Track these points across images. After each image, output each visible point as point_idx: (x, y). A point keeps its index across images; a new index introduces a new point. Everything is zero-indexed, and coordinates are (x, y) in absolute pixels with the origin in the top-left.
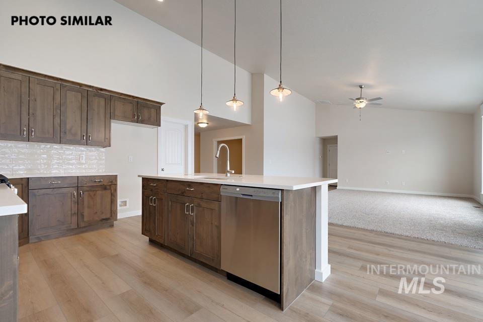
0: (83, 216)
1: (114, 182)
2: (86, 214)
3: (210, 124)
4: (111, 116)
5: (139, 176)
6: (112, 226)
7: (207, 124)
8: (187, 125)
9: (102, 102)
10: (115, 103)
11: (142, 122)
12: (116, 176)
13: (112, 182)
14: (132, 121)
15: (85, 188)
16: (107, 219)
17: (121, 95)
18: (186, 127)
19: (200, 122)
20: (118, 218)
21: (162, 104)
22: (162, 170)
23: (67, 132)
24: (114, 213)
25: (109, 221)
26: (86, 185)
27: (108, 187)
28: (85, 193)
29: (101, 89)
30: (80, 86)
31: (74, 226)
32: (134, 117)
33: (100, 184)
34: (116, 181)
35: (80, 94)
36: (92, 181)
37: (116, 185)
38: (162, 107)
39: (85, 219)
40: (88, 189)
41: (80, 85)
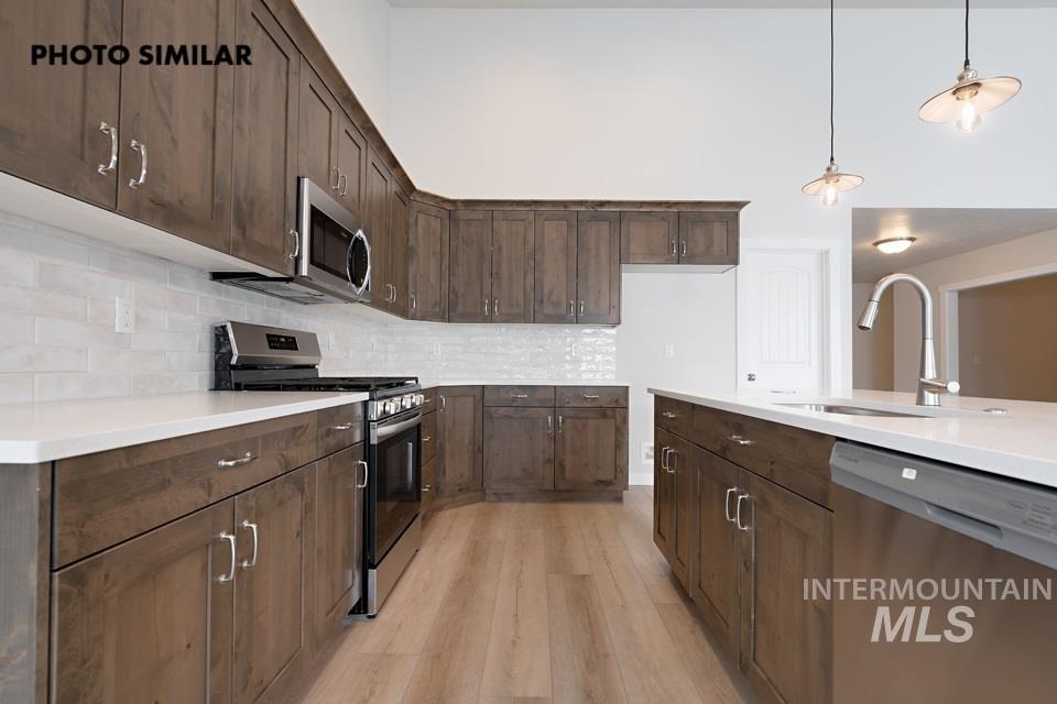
0: (563, 467)
1: (622, 401)
2: (568, 465)
3: (923, 239)
4: (622, 257)
5: (650, 390)
6: (619, 499)
7: (912, 239)
8: (827, 252)
9: (604, 228)
10: (628, 226)
11: (692, 259)
12: (627, 387)
13: (617, 401)
14: (667, 262)
15: (569, 412)
16: (607, 483)
17: (641, 207)
18: (824, 256)
19: (883, 237)
20: (630, 483)
21: (741, 205)
22: (751, 378)
23: (545, 301)
24: (621, 471)
25: (611, 488)
26: (570, 405)
27: (609, 412)
28: (568, 421)
29: (602, 203)
30: (566, 207)
31: (548, 485)
32: (670, 251)
33: (594, 404)
34: (627, 400)
35: (565, 223)
36: (579, 396)
37: (626, 408)
38: (743, 213)
39: (567, 475)
40: (571, 413)
41: (565, 204)
